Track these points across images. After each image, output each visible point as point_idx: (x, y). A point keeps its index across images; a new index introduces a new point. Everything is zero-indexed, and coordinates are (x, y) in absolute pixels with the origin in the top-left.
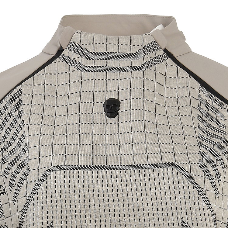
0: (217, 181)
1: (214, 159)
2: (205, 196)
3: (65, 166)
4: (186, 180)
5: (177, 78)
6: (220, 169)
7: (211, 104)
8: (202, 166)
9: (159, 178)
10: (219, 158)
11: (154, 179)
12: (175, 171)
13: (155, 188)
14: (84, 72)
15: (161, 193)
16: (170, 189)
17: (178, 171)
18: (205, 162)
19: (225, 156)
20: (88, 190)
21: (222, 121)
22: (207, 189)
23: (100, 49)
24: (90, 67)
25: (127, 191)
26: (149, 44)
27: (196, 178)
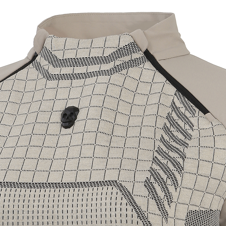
0: (166, 203)
1: (164, 177)
2: (147, 220)
3: (3, 183)
4: (125, 201)
5: (152, 83)
6: (171, 189)
7: (183, 112)
8: (148, 184)
9: (97, 198)
10: (171, 176)
11: (92, 200)
12: (115, 190)
13: (91, 210)
14: (49, 80)
15: (96, 216)
16: (106, 211)
17: (118, 191)
18: (152, 180)
19: (179, 173)
20: (23, 211)
21: (190, 132)
22: (150, 212)
23: (70, 55)
24: (56, 75)
25: (63, 213)
26: (126, 45)
27: (137, 199)
